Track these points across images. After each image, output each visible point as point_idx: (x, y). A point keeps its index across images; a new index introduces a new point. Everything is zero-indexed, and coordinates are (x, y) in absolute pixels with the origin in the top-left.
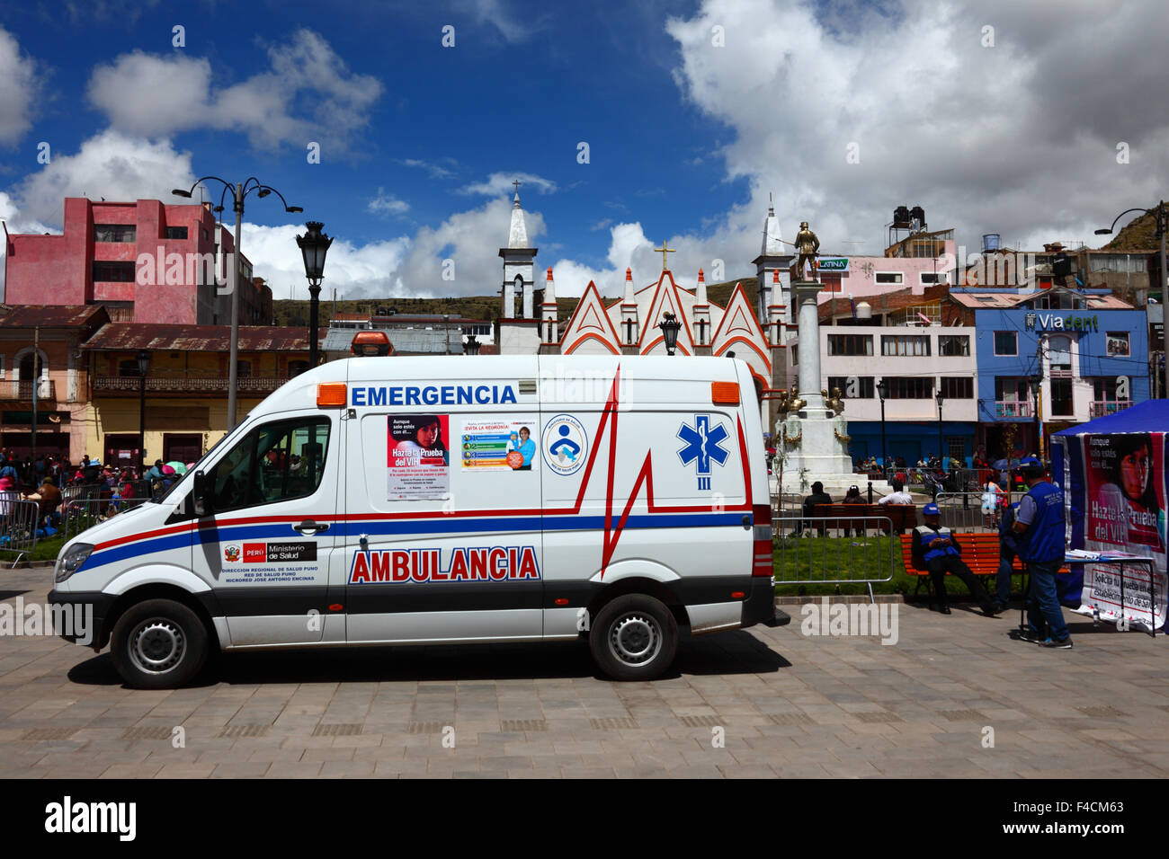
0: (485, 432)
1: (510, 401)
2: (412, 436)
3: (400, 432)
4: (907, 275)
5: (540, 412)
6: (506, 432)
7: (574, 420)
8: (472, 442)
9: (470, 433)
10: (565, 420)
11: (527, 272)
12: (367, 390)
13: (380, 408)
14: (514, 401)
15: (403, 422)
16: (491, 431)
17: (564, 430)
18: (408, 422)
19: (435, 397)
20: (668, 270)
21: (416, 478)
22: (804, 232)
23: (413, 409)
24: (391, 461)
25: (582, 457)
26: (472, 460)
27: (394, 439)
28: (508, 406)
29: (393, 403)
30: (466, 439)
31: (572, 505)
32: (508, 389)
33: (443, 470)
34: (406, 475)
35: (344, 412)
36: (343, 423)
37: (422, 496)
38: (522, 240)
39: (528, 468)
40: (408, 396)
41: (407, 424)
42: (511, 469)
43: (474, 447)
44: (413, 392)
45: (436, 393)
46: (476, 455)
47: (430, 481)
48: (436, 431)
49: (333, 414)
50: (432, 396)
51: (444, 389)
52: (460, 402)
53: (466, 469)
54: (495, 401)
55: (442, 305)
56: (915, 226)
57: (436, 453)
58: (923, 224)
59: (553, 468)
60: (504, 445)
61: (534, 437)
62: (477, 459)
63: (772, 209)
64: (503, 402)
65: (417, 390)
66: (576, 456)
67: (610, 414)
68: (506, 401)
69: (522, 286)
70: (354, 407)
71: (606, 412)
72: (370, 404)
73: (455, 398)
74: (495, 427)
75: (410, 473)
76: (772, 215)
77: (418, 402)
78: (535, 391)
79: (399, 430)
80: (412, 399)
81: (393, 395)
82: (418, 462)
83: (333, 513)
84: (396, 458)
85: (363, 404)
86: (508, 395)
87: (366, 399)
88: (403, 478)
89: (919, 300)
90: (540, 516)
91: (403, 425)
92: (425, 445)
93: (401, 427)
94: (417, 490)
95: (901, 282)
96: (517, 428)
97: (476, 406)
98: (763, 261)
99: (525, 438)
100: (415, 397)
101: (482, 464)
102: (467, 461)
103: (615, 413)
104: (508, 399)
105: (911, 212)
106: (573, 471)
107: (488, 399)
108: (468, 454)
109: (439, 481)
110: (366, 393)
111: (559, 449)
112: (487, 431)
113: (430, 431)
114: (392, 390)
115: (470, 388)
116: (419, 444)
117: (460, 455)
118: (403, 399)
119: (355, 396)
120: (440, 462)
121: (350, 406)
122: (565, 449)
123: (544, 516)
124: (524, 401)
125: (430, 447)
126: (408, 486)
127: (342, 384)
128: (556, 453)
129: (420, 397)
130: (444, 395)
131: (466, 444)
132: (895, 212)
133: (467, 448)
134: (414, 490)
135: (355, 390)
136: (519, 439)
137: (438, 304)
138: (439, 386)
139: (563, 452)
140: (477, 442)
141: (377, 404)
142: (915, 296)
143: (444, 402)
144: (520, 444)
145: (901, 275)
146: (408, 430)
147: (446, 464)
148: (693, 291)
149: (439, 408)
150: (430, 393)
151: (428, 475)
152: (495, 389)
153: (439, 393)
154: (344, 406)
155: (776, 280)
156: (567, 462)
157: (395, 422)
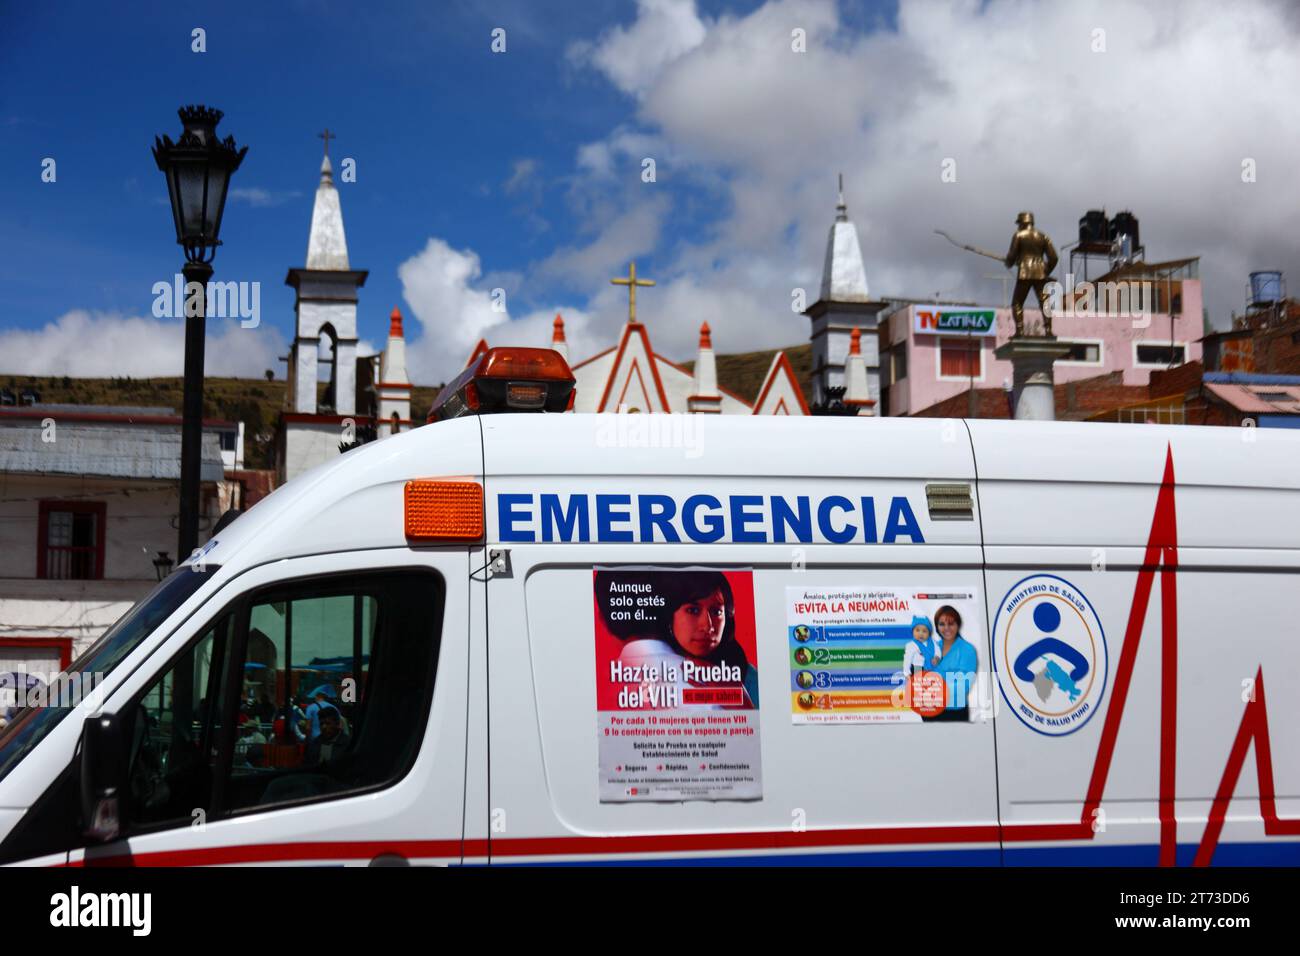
0: (847, 618)
1: (907, 538)
2: (659, 628)
3: (627, 615)
4: (1109, 347)
5: (984, 566)
6: (903, 619)
7: (1070, 590)
8: (815, 645)
9: (809, 619)
10: (1049, 592)
11: (344, 318)
12: (537, 500)
13: (575, 551)
14: (918, 538)
15: (635, 588)
16: (864, 615)
17: (1047, 617)
18: (648, 588)
19: (716, 521)
20: (639, 321)
21: (675, 739)
22: (1024, 233)
23: (659, 553)
24: (608, 695)
25: (1096, 687)
26: (818, 693)
27: (613, 634)
28: (903, 550)
29: (606, 536)
30: (801, 636)
31: (1074, 818)
32: (900, 505)
33: (744, 719)
34: (647, 732)
35: (478, 557)
36: (477, 587)
37: (690, 790)
38: (335, 253)
39: (961, 715)
40: (647, 518)
41: (644, 595)
42: (918, 718)
43: (821, 657)
44: (657, 509)
45: (715, 512)
46: (829, 680)
47: (711, 750)
48: (722, 615)
49: (451, 564)
50: (708, 520)
51: (737, 502)
52: (780, 538)
53: (801, 716)
54: (871, 538)
55: (109, 392)
56: (1122, 250)
57: (725, 673)
58: (1137, 248)
59: (1023, 714)
60: (898, 655)
61: (972, 632)
62: (832, 692)
63: (842, 208)
64: (889, 538)
65: (668, 503)
66: (1081, 685)
67: (1158, 576)
68: (899, 538)
69: (334, 348)
70: (506, 546)
71: (1146, 571)
72: (547, 537)
73: (766, 526)
74: (873, 606)
75: (659, 726)
76: (844, 218)
77: (671, 537)
78: (968, 511)
79: (624, 609)
80: (656, 528)
81: (605, 518)
82: (678, 697)
83: (456, 835)
84: (620, 686)
85: (528, 537)
86: (902, 521)
87: (535, 525)
88: (641, 739)
89: (1140, 396)
90: (995, 845)
91: (634, 596)
92: (695, 652)
93: (629, 602)
94: (678, 774)
95: (1098, 359)
96: (929, 610)
97: (822, 550)
98: (825, 311)
99: (949, 636)
100: (664, 521)
101: (843, 704)
102: (805, 697)
103: (1171, 569)
104: (903, 531)
105: (1113, 222)
106: (1073, 724)
107: (850, 531)
108: (807, 677)
109: (733, 749)
110: (535, 508)
111: (1037, 666)
112: (854, 615)
113: (705, 612)
114: (604, 501)
115: (804, 502)
116: (677, 648)
117: (787, 681)
118: (634, 525)
119: (506, 517)
120: (736, 696)
121: (494, 542)
122: (1051, 665)
123: (1007, 845)
124: (944, 537)
125: (708, 658)
126: (652, 763)
127: (472, 480)
128: (1028, 676)
129: (677, 522)
130: (739, 518)
131: (800, 651)
132: (1082, 221)
133: (804, 662)
134: (671, 774)
135: (505, 501)
136: (936, 637)
137: (100, 390)
138: (723, 492)
139: (1047, 675)
140: (827, 645)
141: (566, 537)
142: (1132, 389)
143: (740, 537)
144: (938, 653)
145: (1097, 346)
146: (649, 610)
147: (751, 703)
148: (689, 368)
149: (725, 552)
150: (701, 511)
151: (705, 732)
152: (868, 504)
153: (725, 511)
154: (475, 542)
155: (855, 348)
156: (1059, 701)
157: (613, 587)
